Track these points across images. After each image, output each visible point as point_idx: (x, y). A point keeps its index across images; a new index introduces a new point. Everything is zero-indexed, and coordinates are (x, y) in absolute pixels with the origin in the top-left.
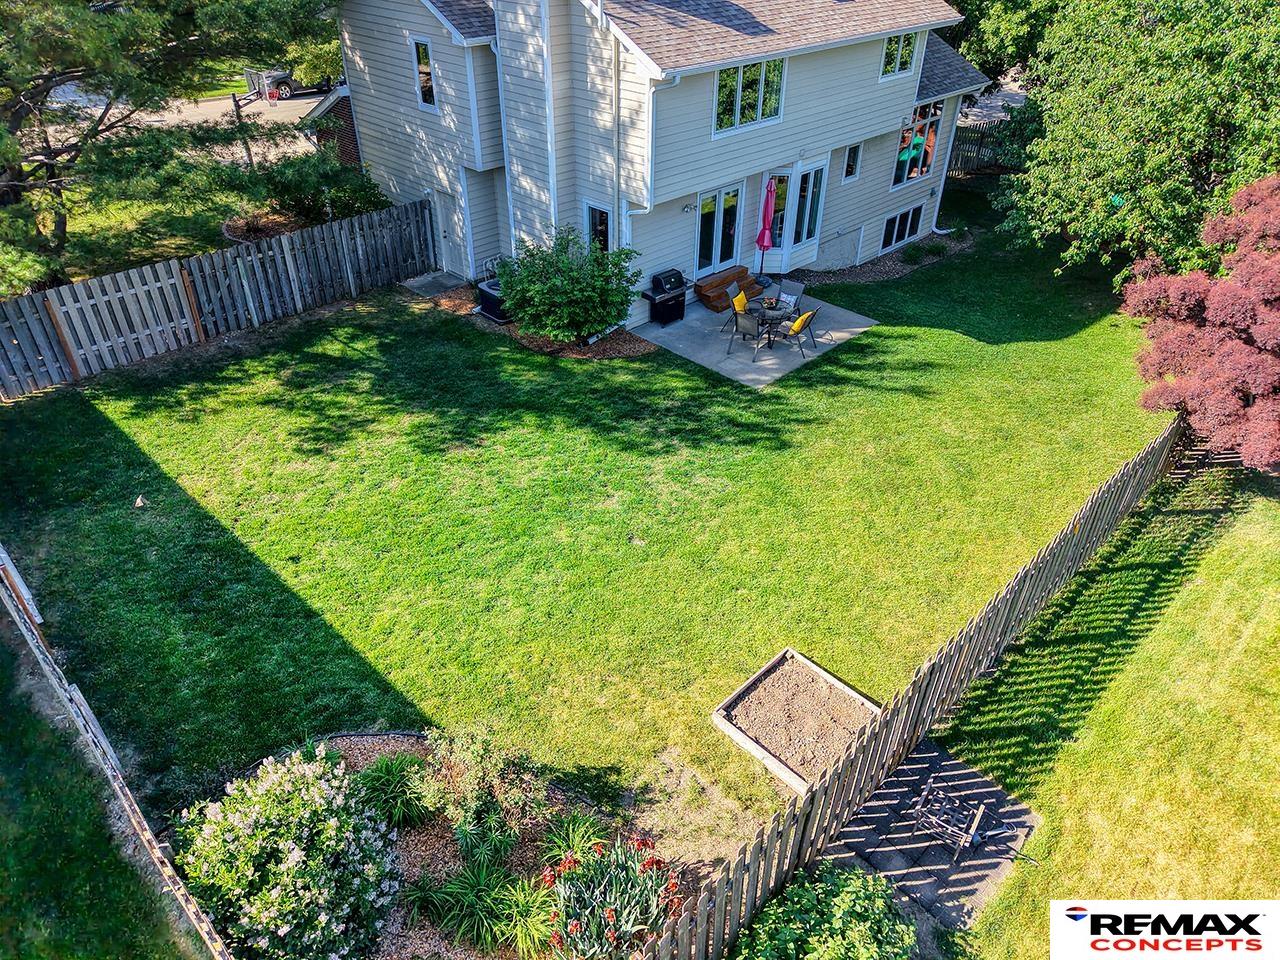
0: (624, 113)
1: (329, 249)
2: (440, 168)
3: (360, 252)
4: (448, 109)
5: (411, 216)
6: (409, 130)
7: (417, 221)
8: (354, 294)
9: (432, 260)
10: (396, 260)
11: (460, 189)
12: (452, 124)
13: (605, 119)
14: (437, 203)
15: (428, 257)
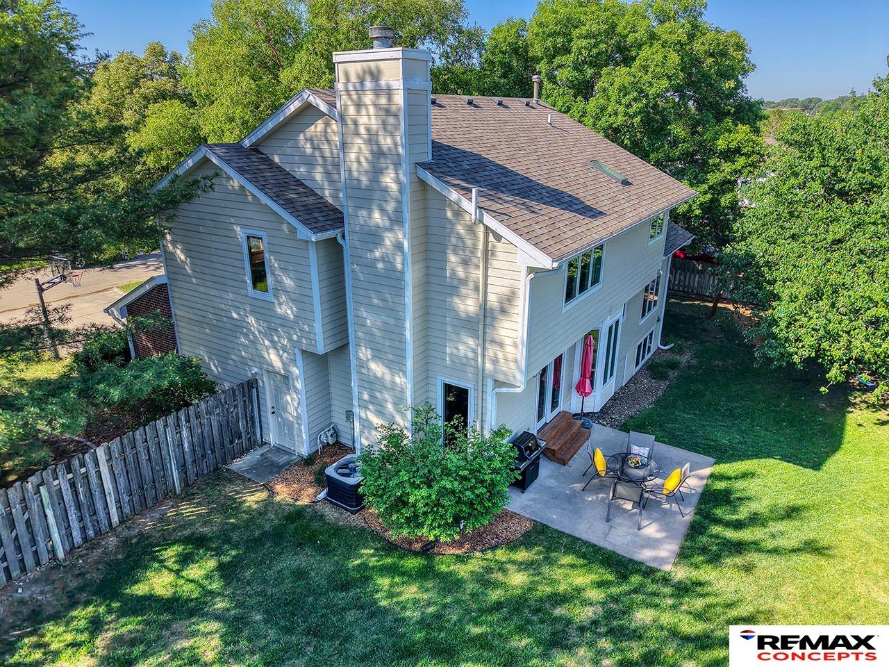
0: (493, 299)
1: (152, 450)
2: (272, 351)
3: (186, 445)
4: (283, 298)
5: (239, 398)
6: (235, 315)
7: (245, 401)
8: (178, 490)
9: (259, 436)
10: (223, 444)
11: (296, 371)
12: (289, 312)
13: (468, 305)
14: (266, 385)
15: (254, 433)
